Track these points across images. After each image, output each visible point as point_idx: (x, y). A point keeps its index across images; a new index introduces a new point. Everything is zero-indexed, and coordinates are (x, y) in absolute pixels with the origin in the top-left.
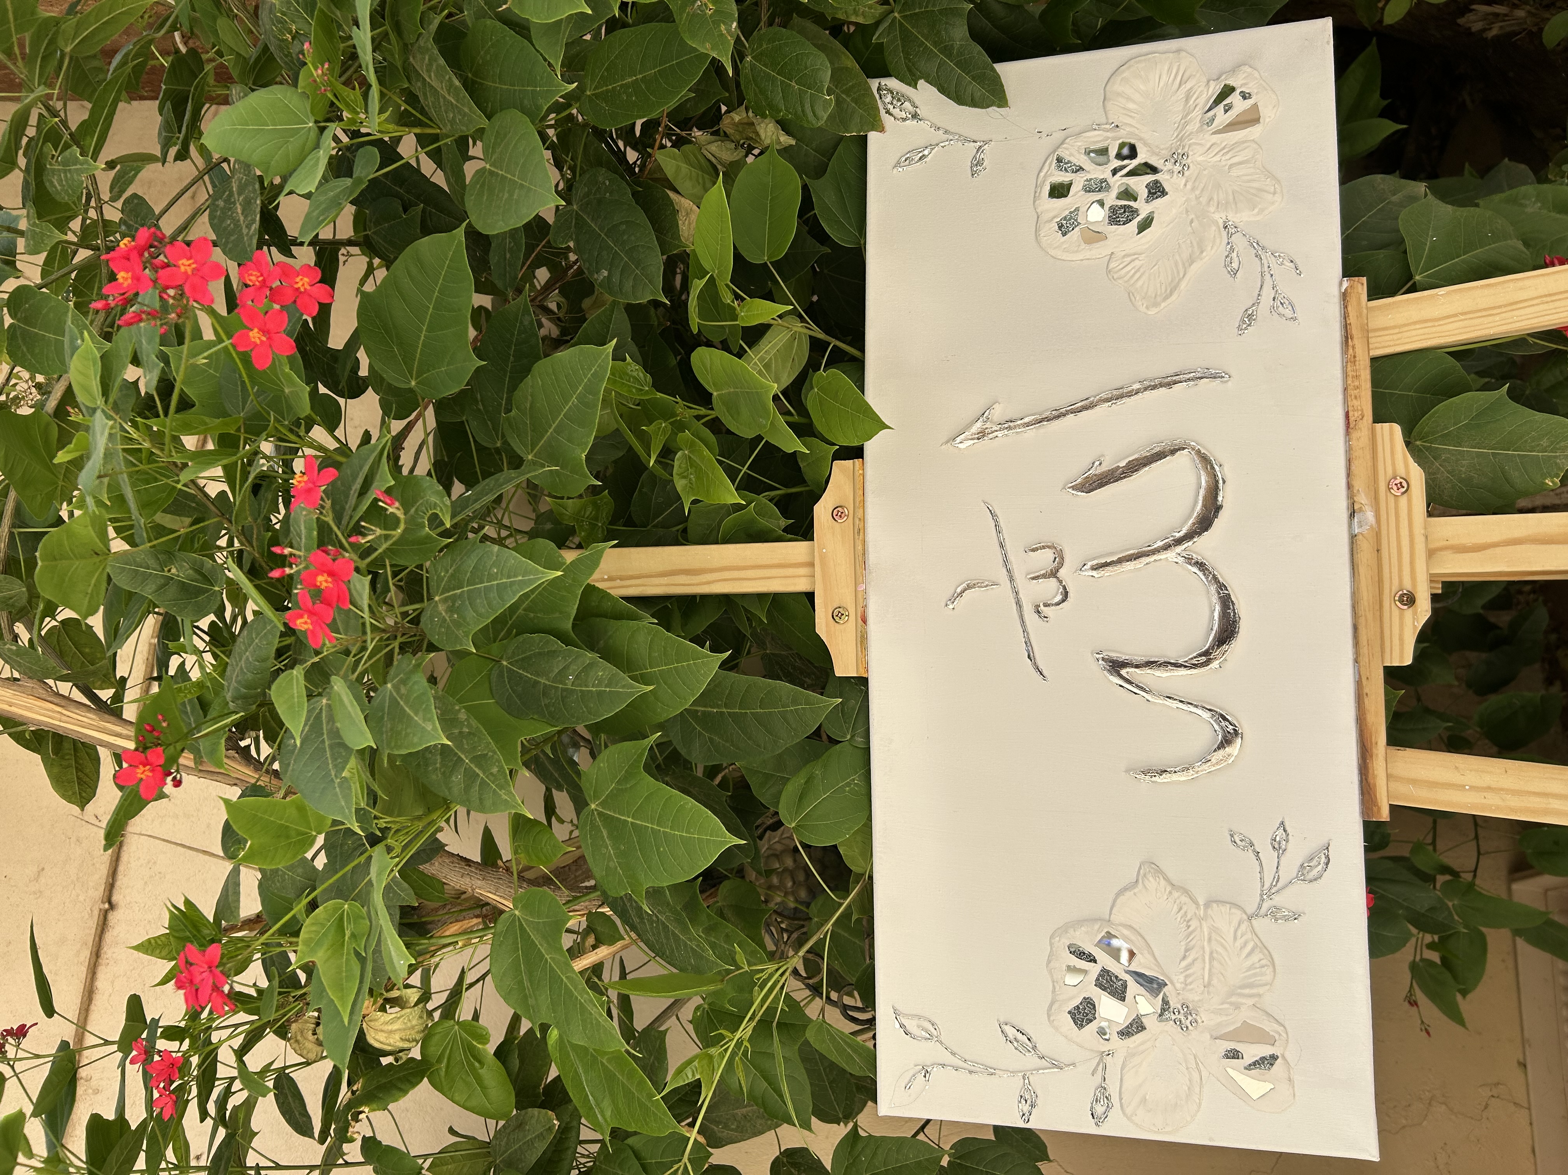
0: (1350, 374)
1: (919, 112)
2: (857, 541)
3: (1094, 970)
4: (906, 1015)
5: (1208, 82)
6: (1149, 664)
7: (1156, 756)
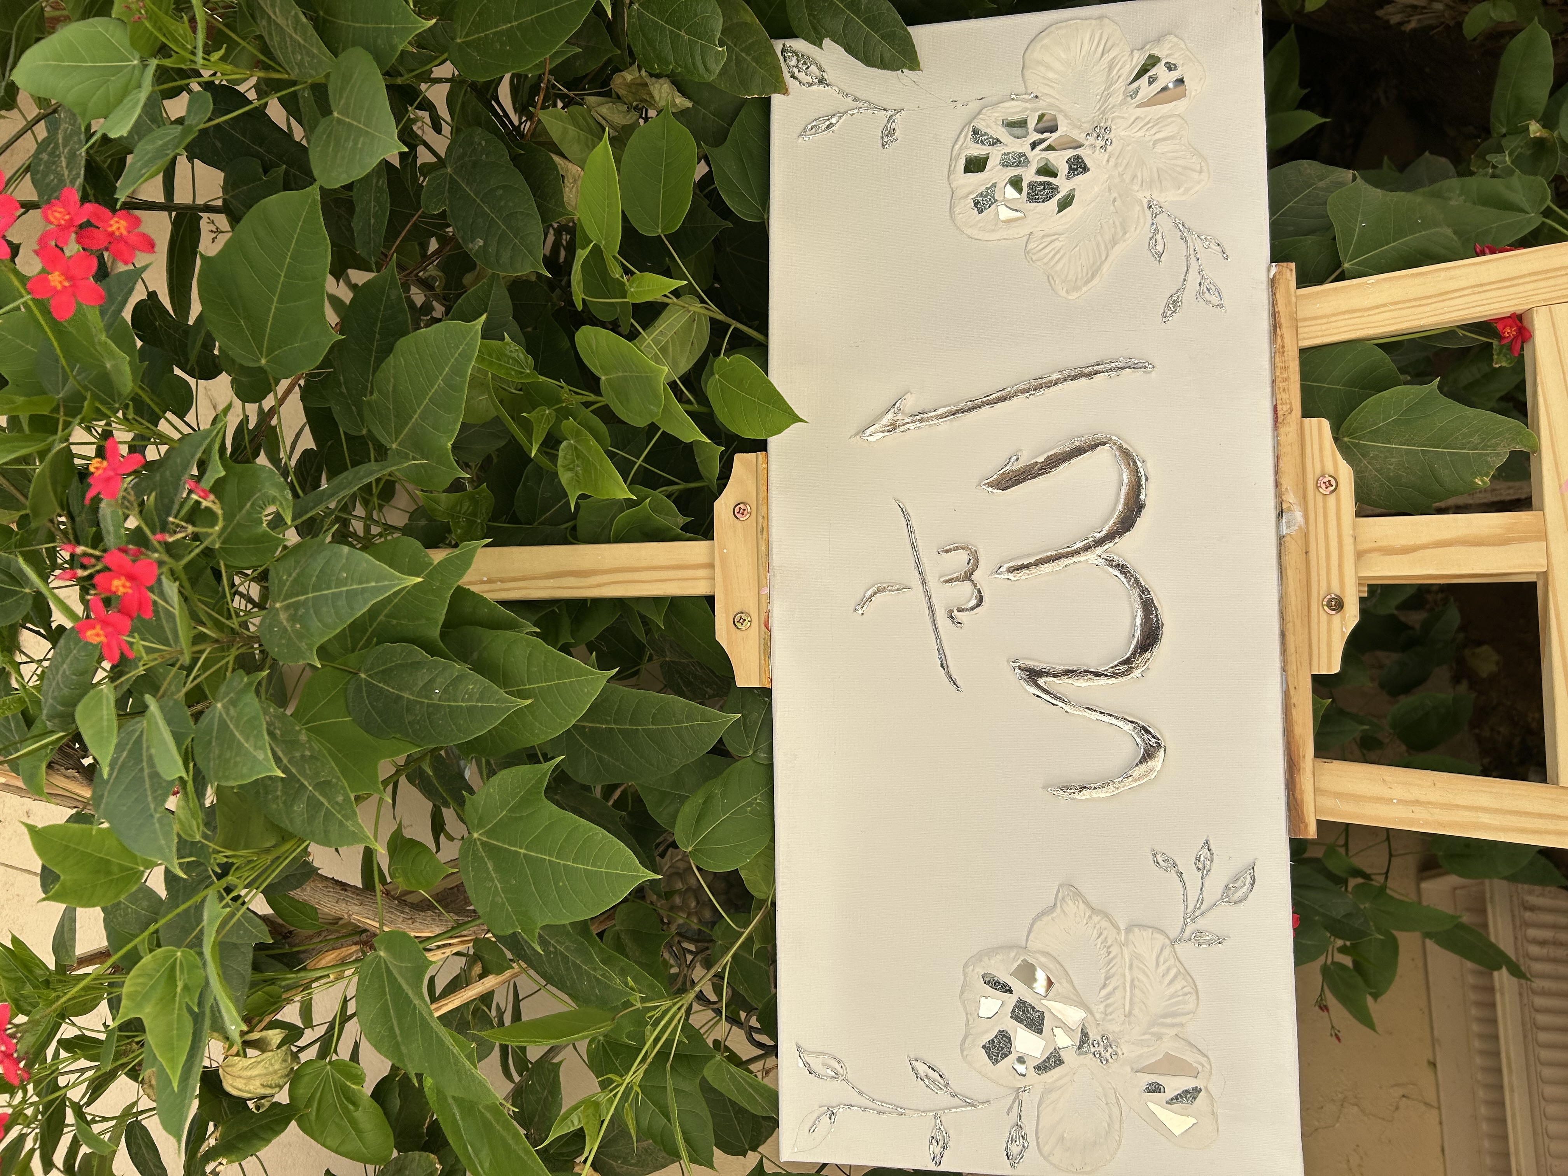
0: (1279, 365)
1: (826, 77)
2: (760, 540)
3: (1011, 1001)
4: (810, 1053)
5: (1132, 51)
6: (1068, 673)
7: (1076, 772)
